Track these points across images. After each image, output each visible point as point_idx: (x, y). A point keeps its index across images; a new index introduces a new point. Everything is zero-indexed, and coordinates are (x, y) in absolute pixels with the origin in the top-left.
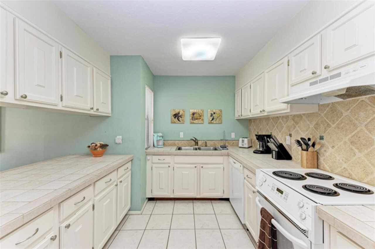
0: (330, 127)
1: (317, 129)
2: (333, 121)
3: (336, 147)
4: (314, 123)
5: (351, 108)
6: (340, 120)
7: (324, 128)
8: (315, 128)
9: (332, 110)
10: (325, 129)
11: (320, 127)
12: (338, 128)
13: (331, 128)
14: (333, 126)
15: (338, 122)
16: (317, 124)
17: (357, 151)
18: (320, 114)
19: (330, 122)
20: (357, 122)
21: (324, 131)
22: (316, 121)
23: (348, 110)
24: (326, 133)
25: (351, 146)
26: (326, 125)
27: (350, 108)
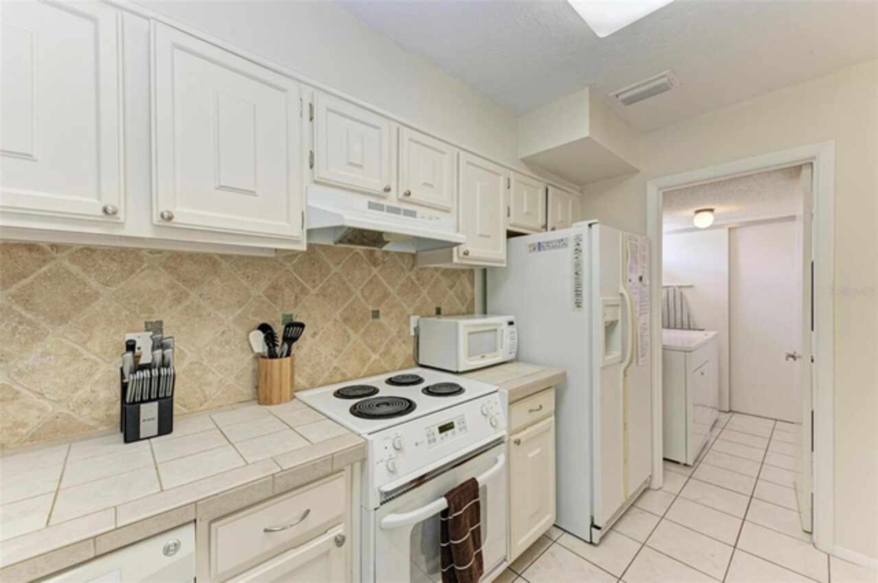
0: (307, 294)
1: (276, 298)
2: (314, 281)
3: (320, 333)
4: (264, 284)
5: (344, 261)
6: (326, 280)
7: (294, 297)
8: (269, 297)
9: (310, 260)
10: (296, 297)
11: (283, 295)
12: (324, 296)
13: (308, 297)
14: (314, 292)
15: (323, 283)
16: (274, 287)
17: (351, 332)
18: (281, 264)
19: (306, 283)
20: (351, 285)
21: (293, 302)
22: (269, 279)
23: (338, 264)
24: (298, 307)
25: (344, 326)
26: (297, 289)
27: (341, 260)
